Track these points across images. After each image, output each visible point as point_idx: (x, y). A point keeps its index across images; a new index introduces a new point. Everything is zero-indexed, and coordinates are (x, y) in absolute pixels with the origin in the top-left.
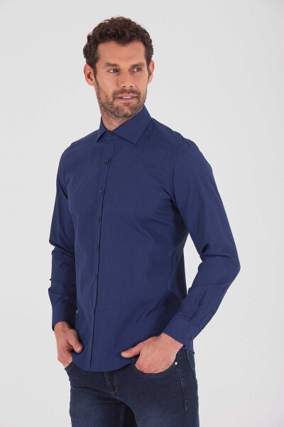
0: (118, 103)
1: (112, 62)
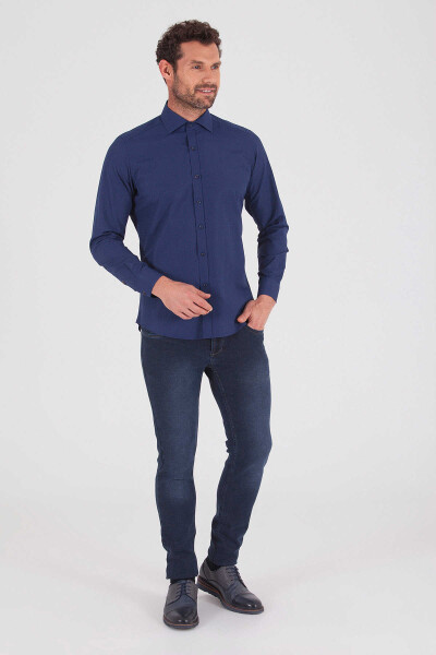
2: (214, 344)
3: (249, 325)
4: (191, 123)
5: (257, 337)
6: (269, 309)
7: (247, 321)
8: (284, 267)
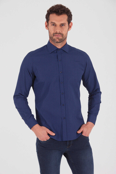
0: (54, 37)
1: (54, 22)
2: (68, 143)
3: (83, 134)
4: (59, 49)
5: (86, 139)
6: (91, 128)
7: (82, 133)
8: (99, 110)
